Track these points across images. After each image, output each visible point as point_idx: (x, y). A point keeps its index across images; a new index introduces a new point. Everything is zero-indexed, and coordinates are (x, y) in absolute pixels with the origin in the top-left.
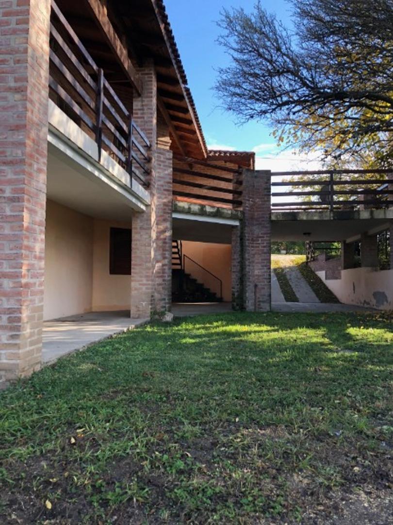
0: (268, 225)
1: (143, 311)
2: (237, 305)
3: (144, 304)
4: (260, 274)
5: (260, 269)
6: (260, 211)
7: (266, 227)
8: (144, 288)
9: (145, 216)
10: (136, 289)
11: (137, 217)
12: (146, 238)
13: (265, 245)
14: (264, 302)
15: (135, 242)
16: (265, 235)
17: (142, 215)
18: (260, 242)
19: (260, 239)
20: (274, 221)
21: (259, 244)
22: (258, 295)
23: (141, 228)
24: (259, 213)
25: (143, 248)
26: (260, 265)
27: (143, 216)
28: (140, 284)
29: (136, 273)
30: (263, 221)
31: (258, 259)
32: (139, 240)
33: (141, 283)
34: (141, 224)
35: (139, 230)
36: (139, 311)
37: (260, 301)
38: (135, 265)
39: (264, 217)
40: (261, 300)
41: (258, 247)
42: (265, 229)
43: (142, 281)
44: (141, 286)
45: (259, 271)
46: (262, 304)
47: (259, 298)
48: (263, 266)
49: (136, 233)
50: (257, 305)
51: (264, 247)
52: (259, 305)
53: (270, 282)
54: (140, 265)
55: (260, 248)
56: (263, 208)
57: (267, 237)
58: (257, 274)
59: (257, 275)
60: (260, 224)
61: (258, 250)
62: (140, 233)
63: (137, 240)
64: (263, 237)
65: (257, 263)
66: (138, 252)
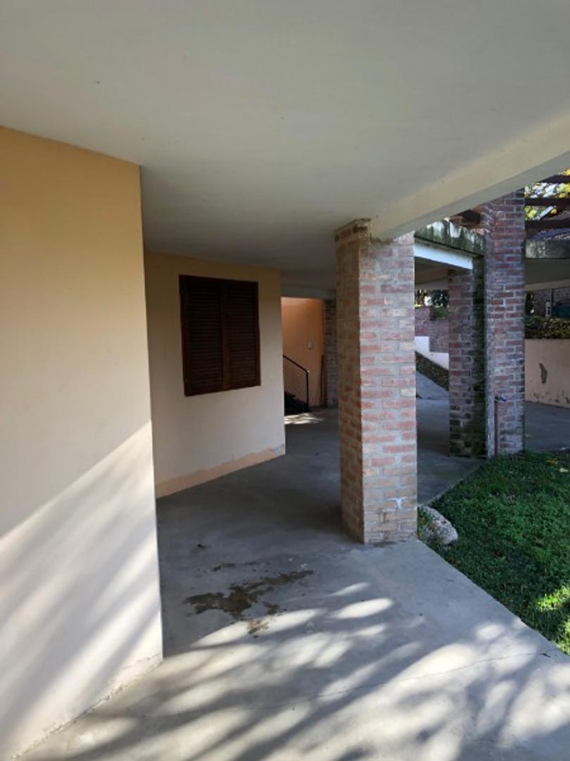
0: (519, 269)
1: (396, 521)
2: (467, 445)
3: (399, 501)
4: (504, 374)
5: (504, 364)
6: (506, 237)
7: (516, 273)
8: (398, 457)
9: (395, 251)
10: (375, 464)
11: (373, 256)
12: (400, 318)
13: (514, 311)
14: (511, 433)
15: (372, 330)
16: (514, 291)
17: (387, 248)
18: (504, 305)
19: (504, 300)
20: (531, 259)
21: (503, 309)
22: (500, 419)
23: (384, 288)
24: (503, 240)
25: (391, 346)
26: (503, 355)
27: (390, 254)
28: (386, 449)
29: (373, 419)
30: (510, 259)
31: (501, 344)
32: (380, 324)
33: (388, 444)
34: (385, 277)
35: (378, 294)
36: (386, 521)
37: (503, 432)
38: (372, 395)
39: (511, 252)
40: (506, 428)
41: (501, 316)
42: (514, 277)
43: (390, 439)
44: (390, 455)
45: (502, 368)
46: (508, 437)
47: (502, 425)
48: (509, 357)
49: (370, 303)
50: (499, 439)
51: (513, 316)
52: (503, 440)
53: (523, 390)
54: (386, 394)
55: (506, 319)
56: (510, 230)
57: (518, 294)
58: (500, 374)
59: (497, 378)
60: (505, 266)
61: (501, 324)
62: (381, 302)
63: (372, 324)
64: (511, 295)
65: (499, 351)
66: (378, 357)
